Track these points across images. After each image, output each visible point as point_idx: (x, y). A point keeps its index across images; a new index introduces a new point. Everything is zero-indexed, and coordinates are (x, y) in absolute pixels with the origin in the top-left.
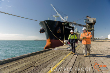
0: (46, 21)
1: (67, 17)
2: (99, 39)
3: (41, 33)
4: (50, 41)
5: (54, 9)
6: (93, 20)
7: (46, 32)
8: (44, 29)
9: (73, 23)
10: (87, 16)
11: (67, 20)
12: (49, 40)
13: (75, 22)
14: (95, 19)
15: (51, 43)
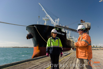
0: (36, 25)
1: (58, 19)
2: (97, 47)
3: (27, 39)
4: (39, 49)
5: (43, 9)
6: (88, 25)
7: (34, 38)
8: (32, 34)
9: (65, 28)
10: (81, 20)
11: (58, 24)
12: (38, 47)
13: (67, 27)
14: (89, 24)
15: (40, 51)
